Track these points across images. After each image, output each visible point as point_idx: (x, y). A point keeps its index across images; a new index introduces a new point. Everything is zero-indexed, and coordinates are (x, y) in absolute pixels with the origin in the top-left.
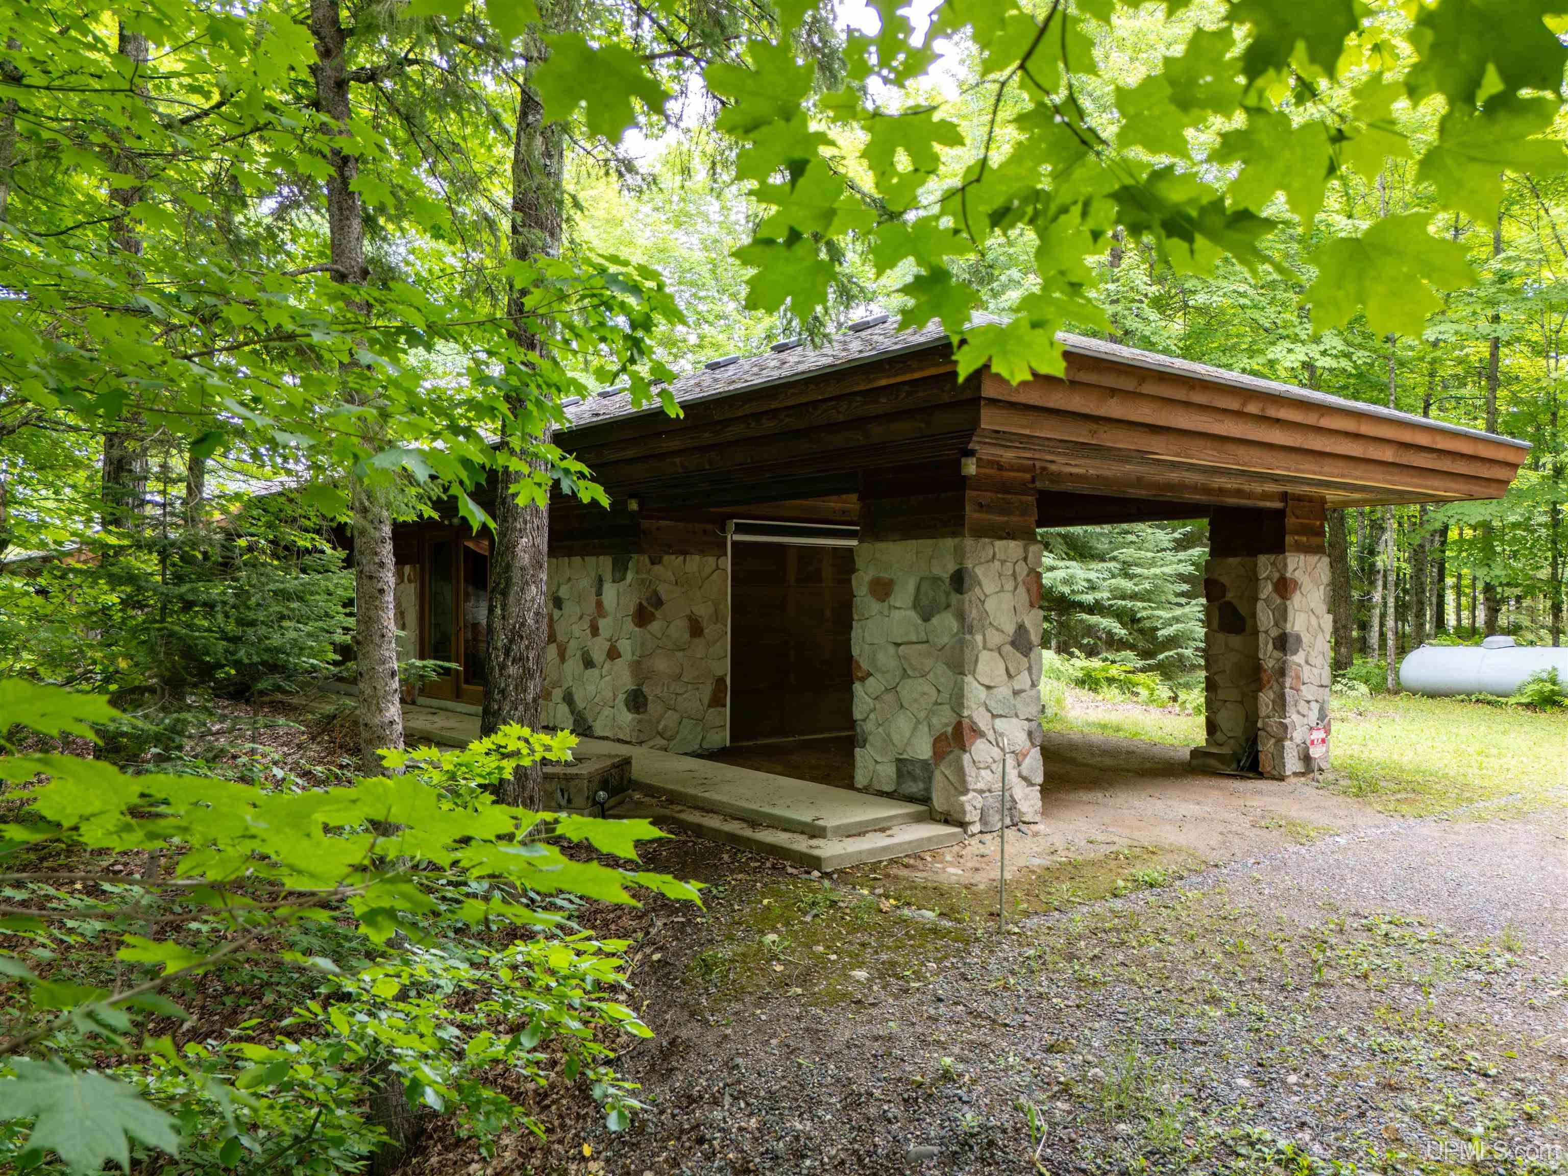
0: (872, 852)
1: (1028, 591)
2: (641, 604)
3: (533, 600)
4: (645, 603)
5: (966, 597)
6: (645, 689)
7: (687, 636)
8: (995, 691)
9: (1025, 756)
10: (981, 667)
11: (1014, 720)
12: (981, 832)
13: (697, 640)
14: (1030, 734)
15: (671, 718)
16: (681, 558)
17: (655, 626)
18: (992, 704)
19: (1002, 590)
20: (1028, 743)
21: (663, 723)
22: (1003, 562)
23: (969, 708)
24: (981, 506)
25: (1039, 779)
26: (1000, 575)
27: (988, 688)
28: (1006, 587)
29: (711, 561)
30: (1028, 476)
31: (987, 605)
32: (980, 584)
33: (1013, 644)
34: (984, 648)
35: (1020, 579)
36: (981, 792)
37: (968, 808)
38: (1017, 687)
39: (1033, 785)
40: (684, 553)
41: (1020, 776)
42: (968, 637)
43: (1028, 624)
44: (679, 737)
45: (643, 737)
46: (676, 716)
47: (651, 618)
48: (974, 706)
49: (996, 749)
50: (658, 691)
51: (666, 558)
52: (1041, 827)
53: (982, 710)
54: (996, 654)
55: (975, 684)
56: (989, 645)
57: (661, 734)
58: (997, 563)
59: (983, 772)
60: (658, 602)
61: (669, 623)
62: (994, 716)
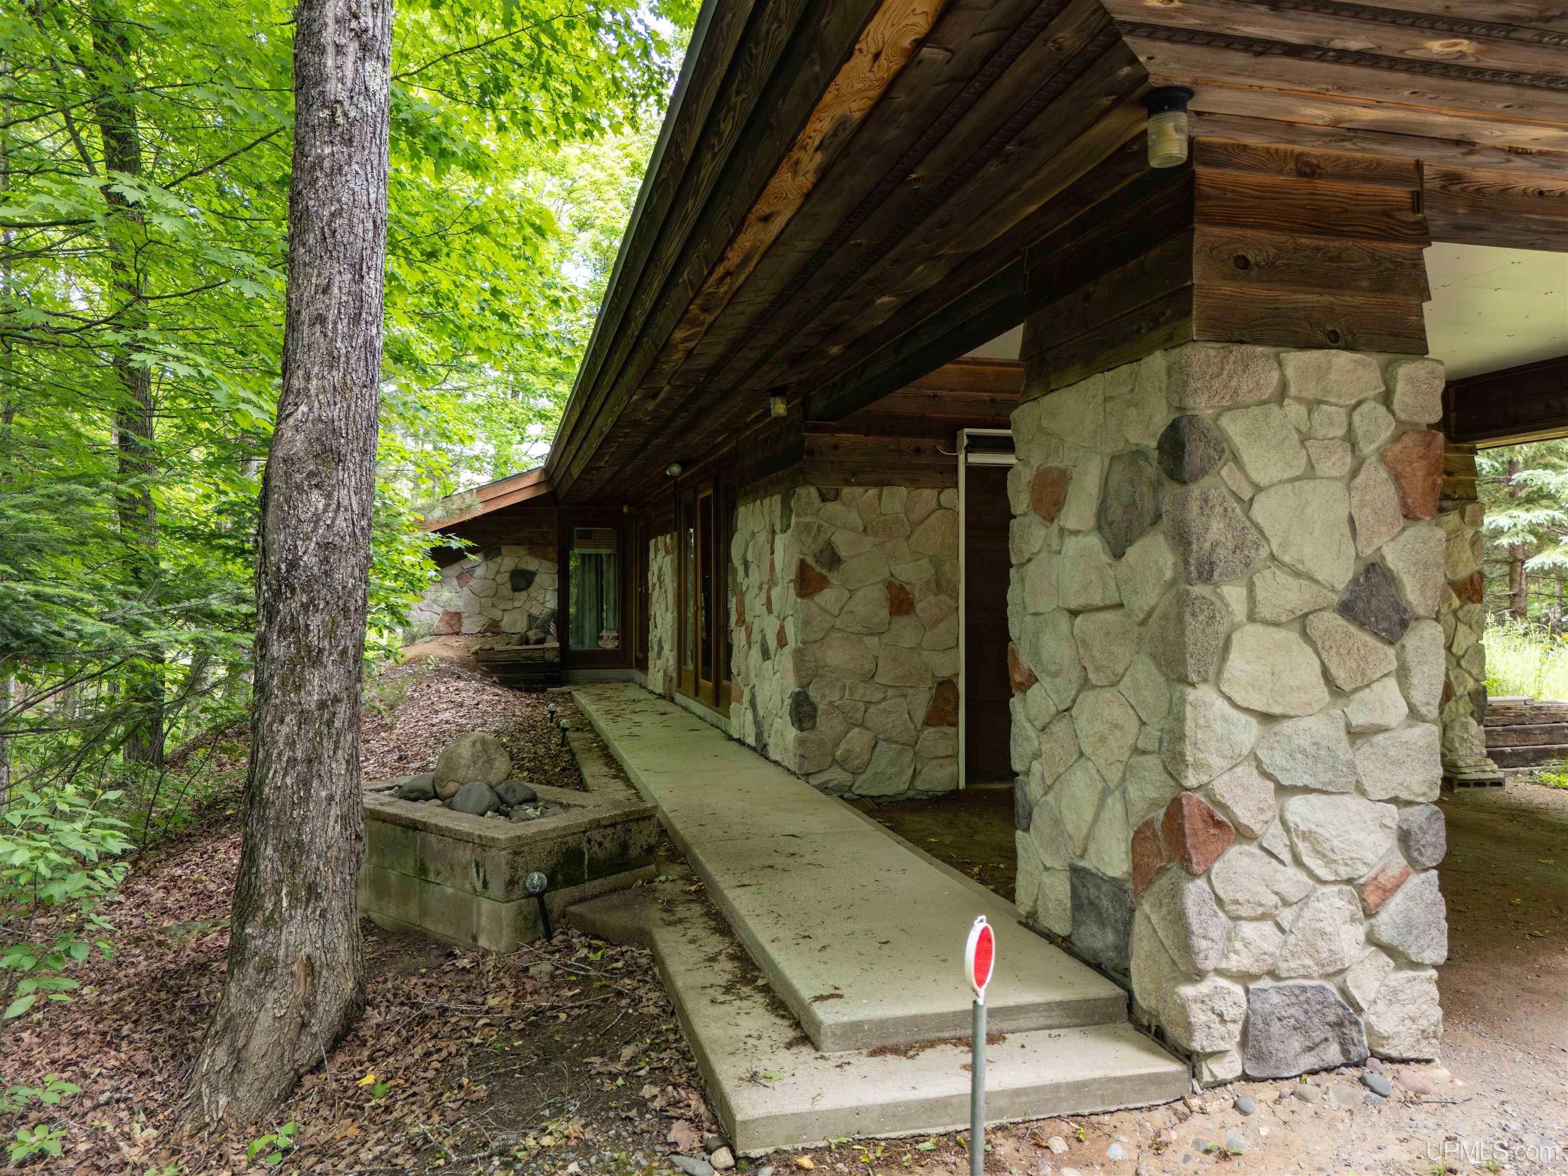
0: (890, 1112)
1: (1397, 477)
2: (803, 564)
3: (316, 519)
4: (810, 560)
5: (1195, 491)
6: (813, 694)
7: (884, 613)
8: (1286, 727)
9: (1388, 892)
10: (1236, 663)
11: (1353, 802)
12: (1246, 1077)
13: (904, 620)
14: (1405, 838)
15: (857, 740)
16: (873, 492)
17: (827, 597)
18: (1275, 760)
19: (1310, 474)
20: (1399, 862)
21: (843, 746)
22: (1312, 405)
23: (1200, 766)
24: (1243, 263)
25: (1438, 953)
26: (1305, 438)
27: (1267, 718)
28: (1326, 468)
29: (928, 495)
30: (1399, 193)
31: (1258, 512)
32: (1236, 459)
33: (1346, 609)
34: (1252, 618)
35: (1368, 449)
36: (1244, 978)
37: (1198, 1016)
38: (1359, 719)
39: (1416, 966)
40: (880, 484)
41: (1372, 940)
42: (1198, 590)
43: (1393, 560)
44: (870, 772)
45: (807, 767)
46: (867, 737)
47: (823, 583)
48: (1216, 761)
49: (1291, 871)
50: (835, 696)
51: (846, 491)
52: (1440, 1073)
53: (1248, 773)
54: (1292, 637)
55: (1221, 705)
56: (1265, 611)
57: (841, 764)
58: (1294, 410)
59: (1248, 929)
60: (833, 560)
61: (852, 593)
62: (1283, 790)
